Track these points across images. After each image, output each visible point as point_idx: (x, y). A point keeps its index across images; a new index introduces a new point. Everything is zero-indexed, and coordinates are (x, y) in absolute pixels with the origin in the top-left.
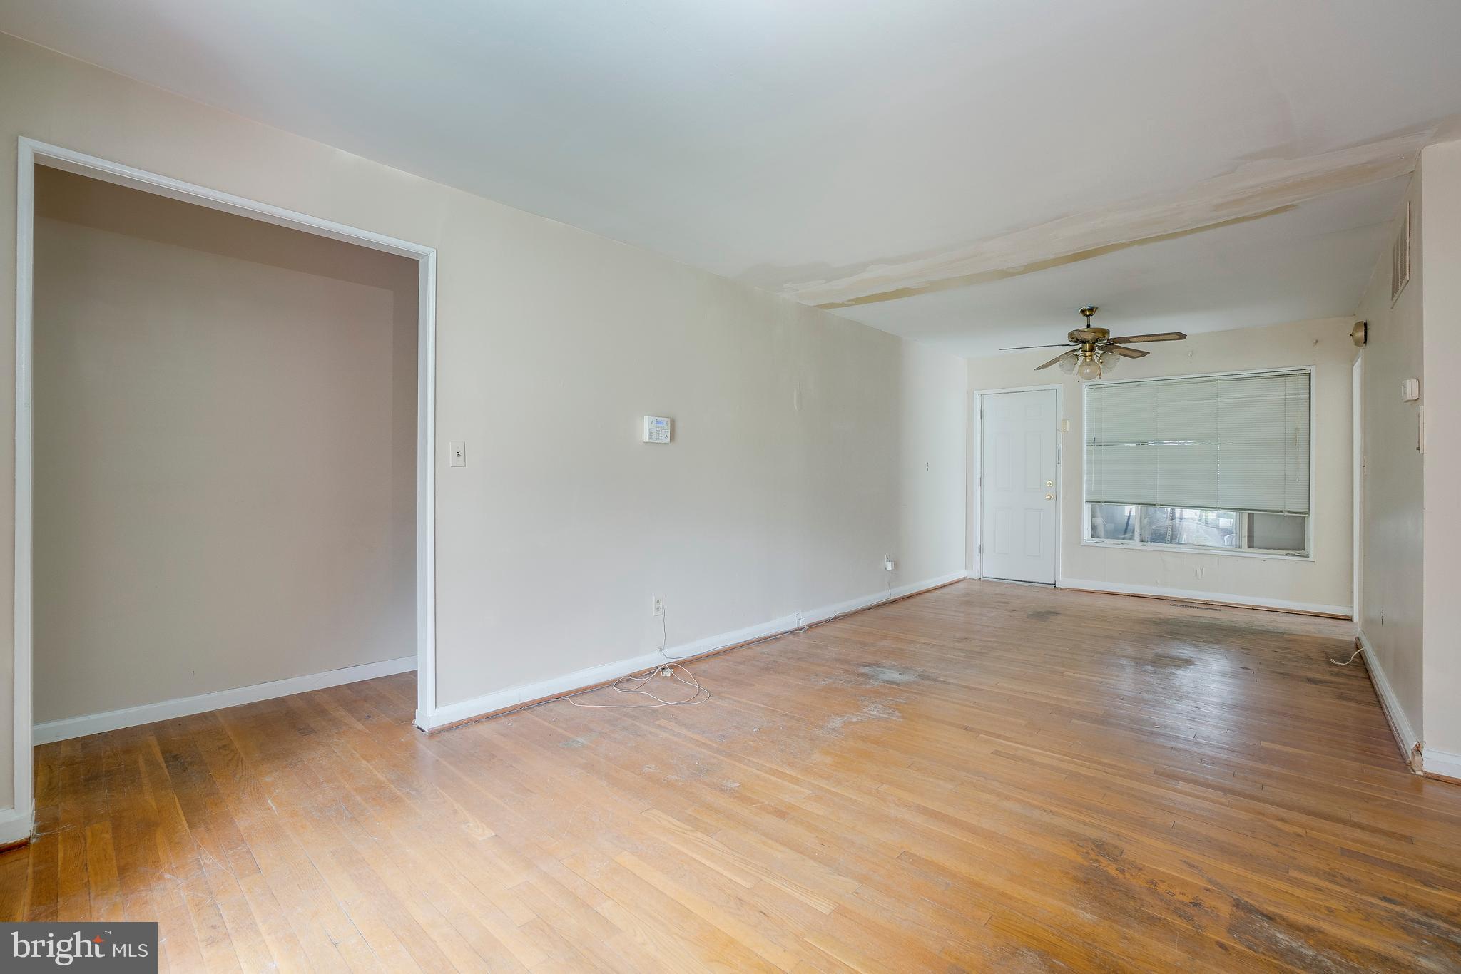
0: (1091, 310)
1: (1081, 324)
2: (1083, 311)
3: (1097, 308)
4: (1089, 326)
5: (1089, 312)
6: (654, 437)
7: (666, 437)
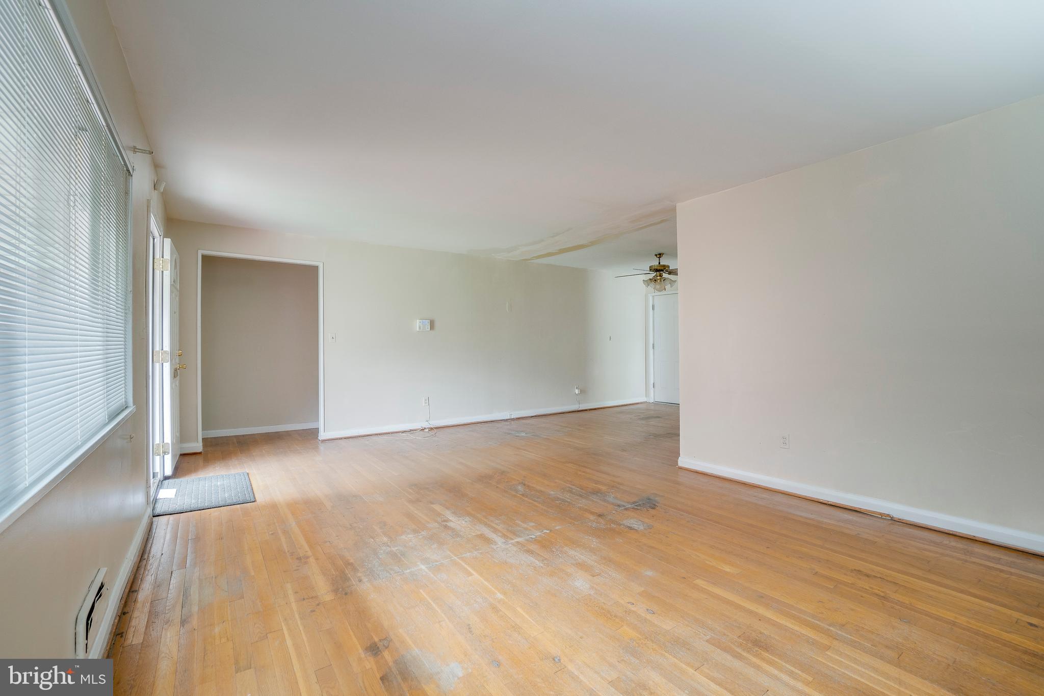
0: (660, 254)
1: (655, 262)
2: (656, 255)
3: (663, 254)
4: (659, 263)
5: (660, 255)
6: (422, 329)
7: (428, 328)
